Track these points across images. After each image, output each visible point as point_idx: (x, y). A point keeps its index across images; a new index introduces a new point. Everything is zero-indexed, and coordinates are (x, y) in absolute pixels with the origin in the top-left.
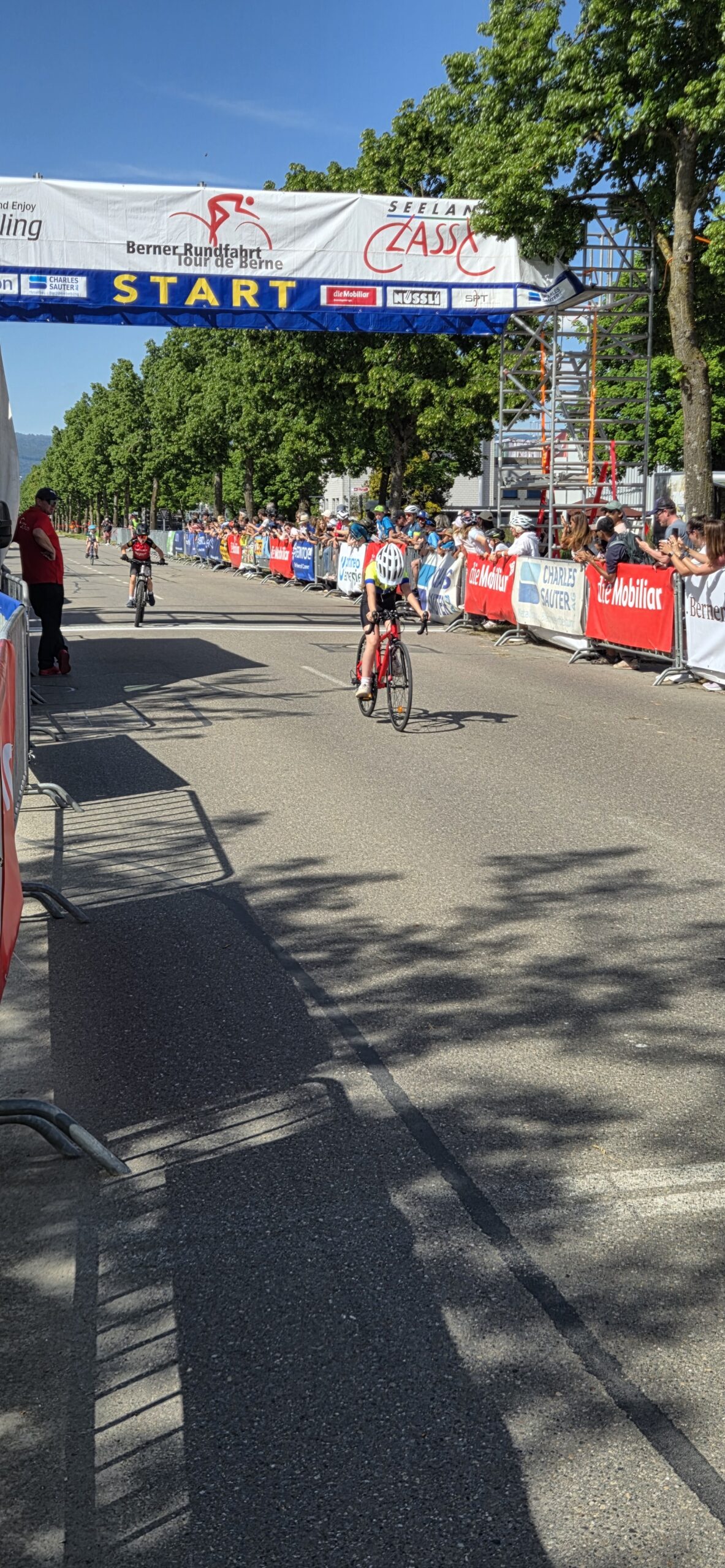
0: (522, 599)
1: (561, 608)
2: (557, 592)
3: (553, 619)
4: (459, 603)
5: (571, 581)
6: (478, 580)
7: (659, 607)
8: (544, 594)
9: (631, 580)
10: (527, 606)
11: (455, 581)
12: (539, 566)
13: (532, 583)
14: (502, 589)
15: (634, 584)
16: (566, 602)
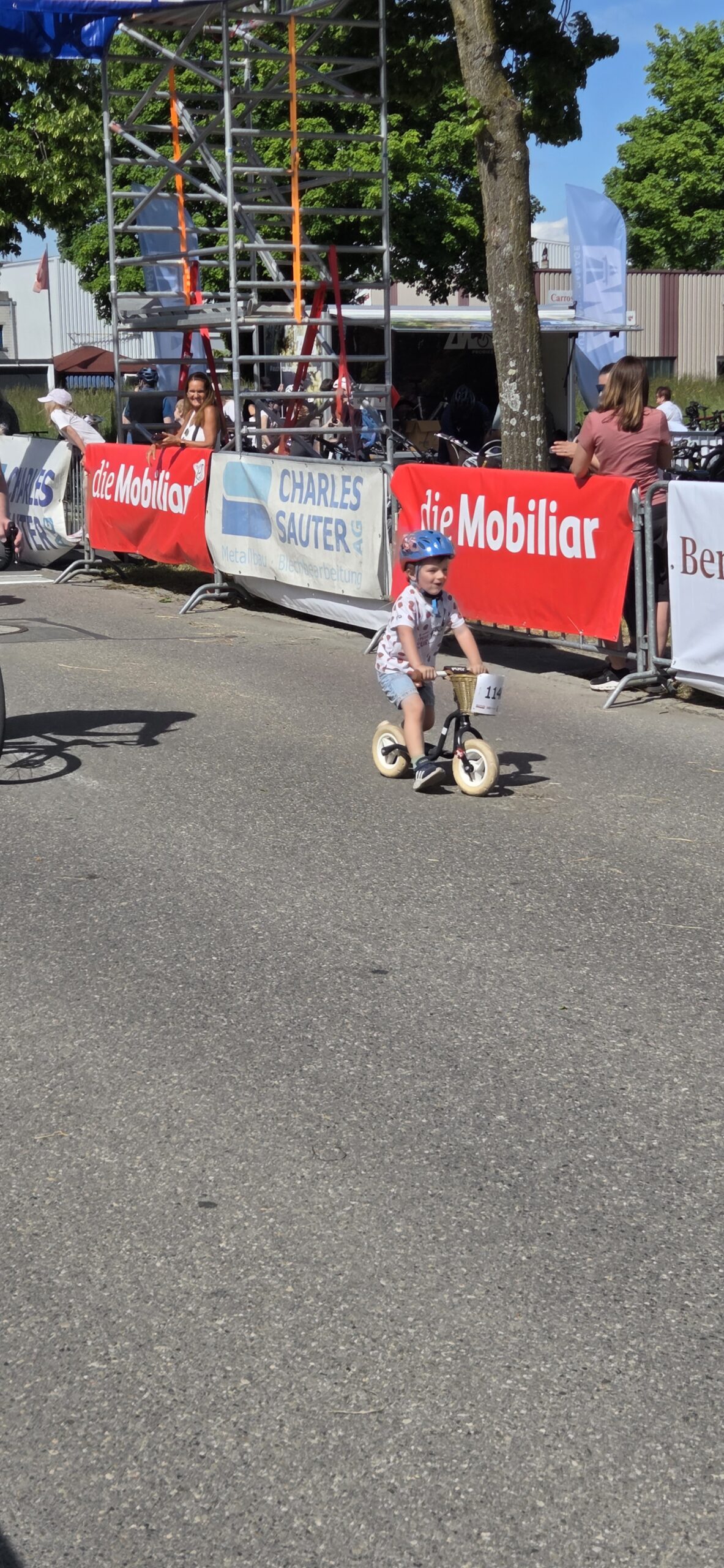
0: (231, 527)
1: (328, 547)
2: (318, 520)
3: (309, 568)
4: (70, 530)
5: (350, 499)
6: (112, 491)
7: (591, 554)
8: (285, 522)
9: (511, 501)
10: (242, 542)
11: (60, 492)
12: (268, 471)
13: (254, 501)
14: (180, 509)
15: (521, 508)
16: (341, 537)
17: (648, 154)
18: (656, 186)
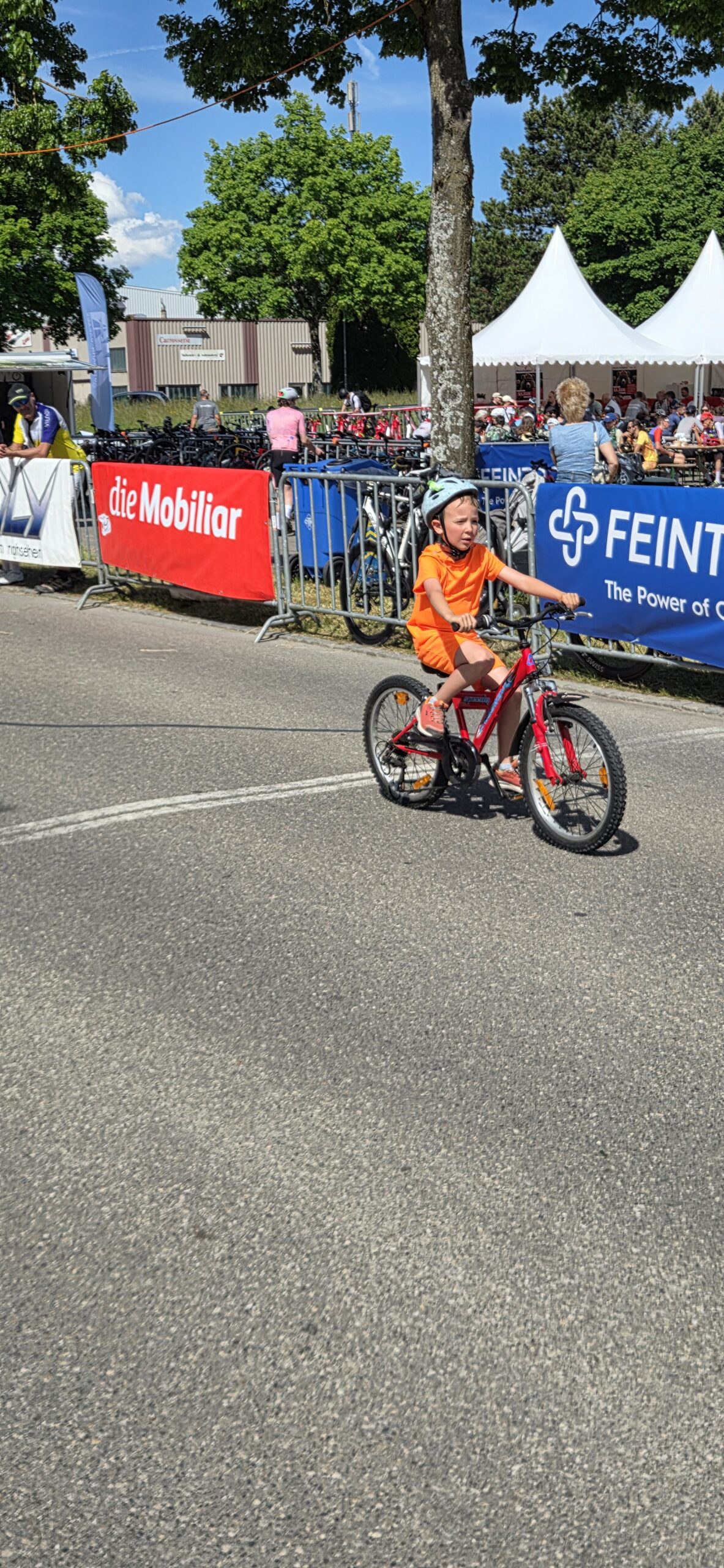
17: (204, 236)
18: (209, 260)
